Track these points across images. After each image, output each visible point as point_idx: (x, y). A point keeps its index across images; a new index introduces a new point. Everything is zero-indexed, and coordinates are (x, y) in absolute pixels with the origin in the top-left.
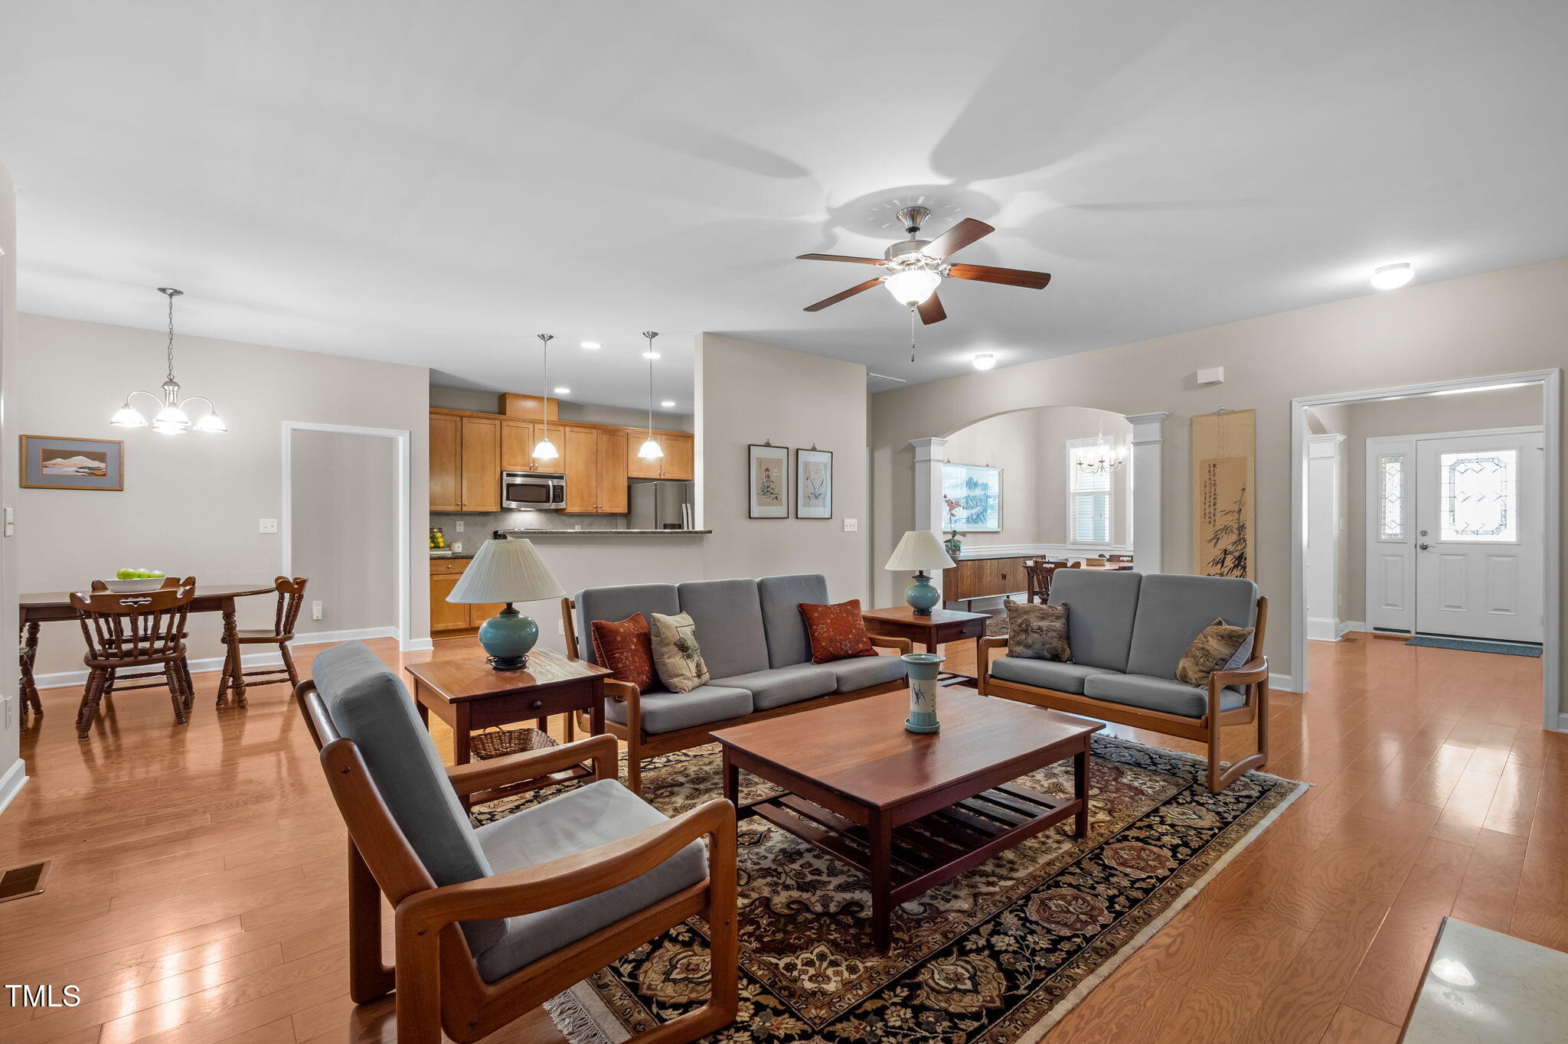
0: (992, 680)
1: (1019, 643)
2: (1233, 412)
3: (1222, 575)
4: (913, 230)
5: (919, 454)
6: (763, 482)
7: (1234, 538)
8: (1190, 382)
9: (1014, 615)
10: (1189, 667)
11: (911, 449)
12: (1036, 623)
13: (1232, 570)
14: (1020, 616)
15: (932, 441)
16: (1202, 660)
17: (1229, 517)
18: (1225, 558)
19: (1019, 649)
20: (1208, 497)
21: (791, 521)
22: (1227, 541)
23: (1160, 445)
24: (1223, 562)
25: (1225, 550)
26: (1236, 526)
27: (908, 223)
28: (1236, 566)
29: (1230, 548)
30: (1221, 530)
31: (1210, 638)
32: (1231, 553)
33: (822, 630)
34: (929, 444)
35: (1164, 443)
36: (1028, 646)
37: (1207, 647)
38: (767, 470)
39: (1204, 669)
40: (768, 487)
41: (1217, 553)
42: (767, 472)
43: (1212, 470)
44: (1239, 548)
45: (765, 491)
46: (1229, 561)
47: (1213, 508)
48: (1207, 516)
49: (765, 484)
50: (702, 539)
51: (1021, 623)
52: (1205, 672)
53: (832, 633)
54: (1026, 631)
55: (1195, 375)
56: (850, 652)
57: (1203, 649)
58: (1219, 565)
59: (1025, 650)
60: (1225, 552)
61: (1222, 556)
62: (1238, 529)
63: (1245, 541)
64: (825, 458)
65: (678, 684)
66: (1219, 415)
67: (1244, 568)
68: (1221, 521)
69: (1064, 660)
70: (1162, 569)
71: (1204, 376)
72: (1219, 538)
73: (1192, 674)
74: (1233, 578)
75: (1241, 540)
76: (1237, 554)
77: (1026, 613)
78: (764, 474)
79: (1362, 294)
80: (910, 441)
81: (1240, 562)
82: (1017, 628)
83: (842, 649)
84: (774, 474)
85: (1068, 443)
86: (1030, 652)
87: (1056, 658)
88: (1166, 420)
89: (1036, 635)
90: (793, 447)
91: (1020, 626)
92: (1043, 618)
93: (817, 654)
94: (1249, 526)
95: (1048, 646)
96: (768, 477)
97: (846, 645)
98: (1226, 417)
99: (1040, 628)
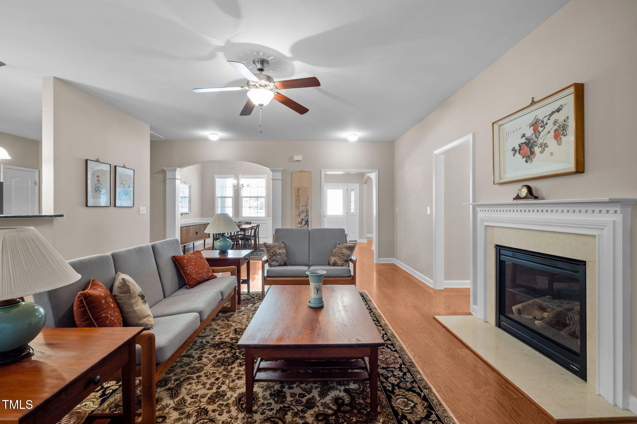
0: (268, 278)
1: (273, 261)
2: (305, 172)
3: (301, 227)
4: (261, 70)
5: (169, 175)
6: (96, 184)
7: (305, 214)
8: (291, 159)
9: (269, 249)
10: (338, 260)
11: (164, 172)
12: (278, 251)
13: (304, 225)
14: (272, 249)
15: (177, 169)
16: (342, 257)
17: (303, 207)
18: (302, 222)
19: (274, 263)
20: (297, 200)
21: (112, 209)
22: (303, 216)
23: (281, 181)
24: (302, 223)
25: (302, 219)
26: (306, 210)
27: (259, 66)
28: (306, 224)
29: (304, 218)
30: (301, 212)
31: (343, 249)
32: (304, 220)
33: (190, 269)
34: (175, 170)
35: (282, 180)
36: (277, 261)
37: (343, 252)
38: (98, 176)
39: (344, 260)
40: (98, 187)
41: (299, 220)
42: (98, 178)
43: (298, 191)
44: (307, 218)
45: (97, 189)
46: (304, 223)
47: (298, 204)
48: (297, 207)
49: (97, 185)
50: (52, 221)
51: (273, 252)
52: (344, 261)
53: (197, 270)
54: (275, 255)
55: (293, 157)
56: (206, 278)
57: (342, 253)
58: (300, 224)
59: (276, 263)
60: (302, 220)
61: (301, 221)
62: (306, 211)
63: (308, 215)
64: (131, 173)
65: (147, 323)
66: (300, 172)
67: (308, 225)
68: (301, 209)
69: (287, 265)
70: (282, 227)
71: (296, 158)
72: (300, 215)
73: (339, 262)
74: (305, 228)
75: (307, 215)
76: (306, 220)
77: (274, 247)
78: (96, 179)
79: (345, 141)
80: (163, 168)
81: (307, 222)
82: (271, 254)
83: (203, 277)
84: (101, 180)
85: (216, 176)
86: (277, 264)
87: (285, 264)
88: (283, 172)
89: (279, 256)
90: (113, 164)
91: (273, 253)
92: (280, 249)
93: (190, 283)
94: (309, 210)
95: (283, 260)
96: (99, 181)
97: (204, 275)
98: (302, 173)
99: (280, 253)
